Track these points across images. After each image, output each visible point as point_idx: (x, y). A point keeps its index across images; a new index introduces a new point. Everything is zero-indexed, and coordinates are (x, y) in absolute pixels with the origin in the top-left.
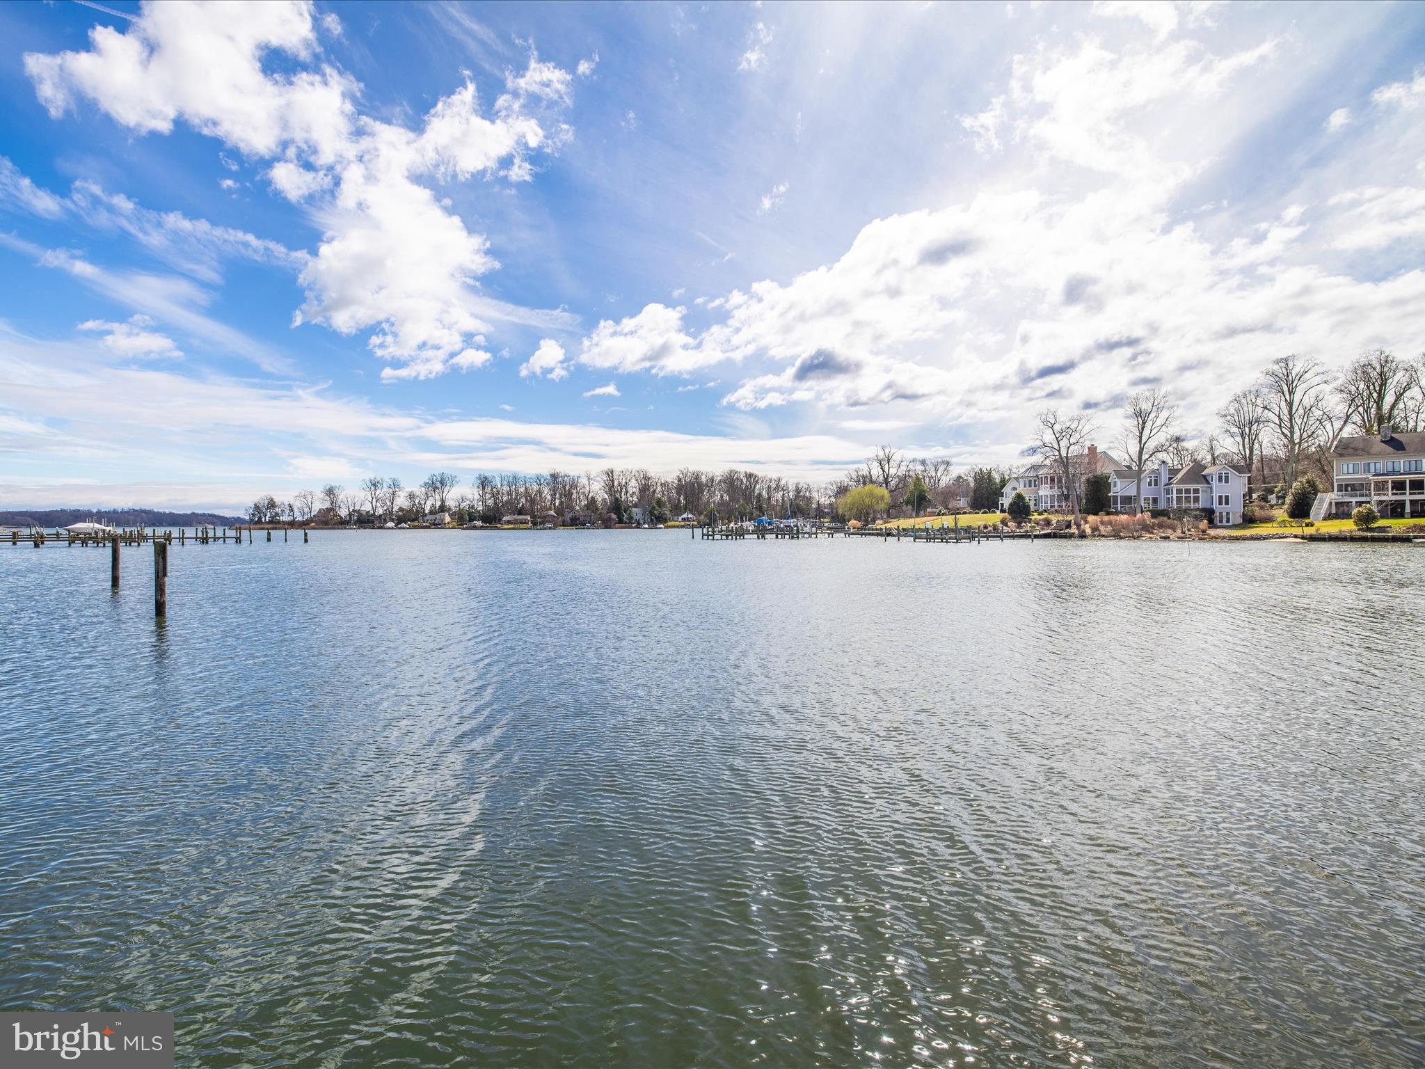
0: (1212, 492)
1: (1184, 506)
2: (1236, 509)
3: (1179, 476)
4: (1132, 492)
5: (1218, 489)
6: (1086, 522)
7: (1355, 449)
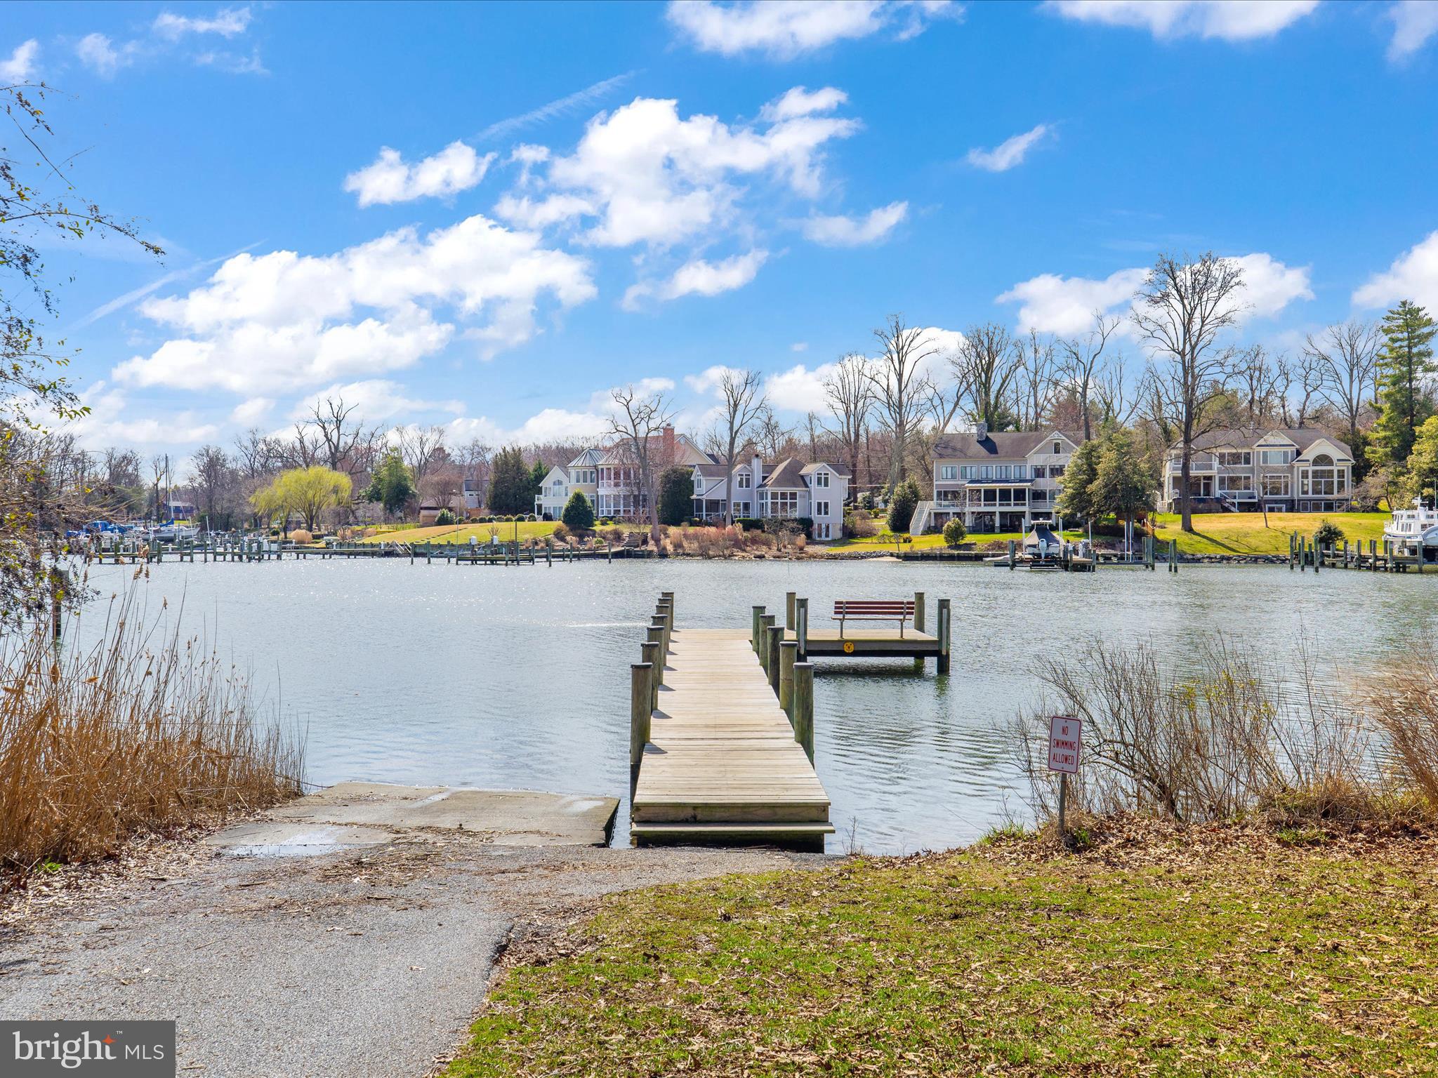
0: (810, 498)
1: (779, 515)
2: (835, 519)
3: (775, 474)
4: (720, 494)
6: (667, 536)
7: (954, 449)
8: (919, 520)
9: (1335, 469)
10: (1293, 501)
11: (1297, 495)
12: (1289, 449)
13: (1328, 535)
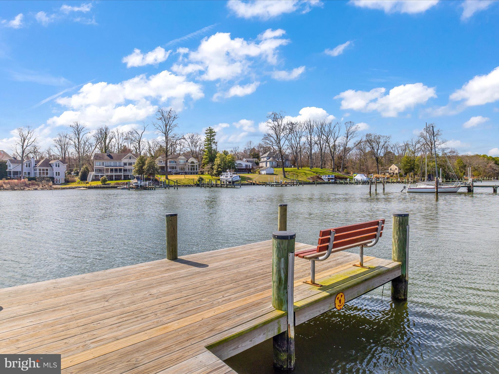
0: (53, 170)
1: (42, 176)
4: (19, 170)
5: (56, 169)
7: (100, 157)
8: (90, 177)
9: (195, 165)
11: (187, 171)
12: (185, 160)
13: (201, 179)
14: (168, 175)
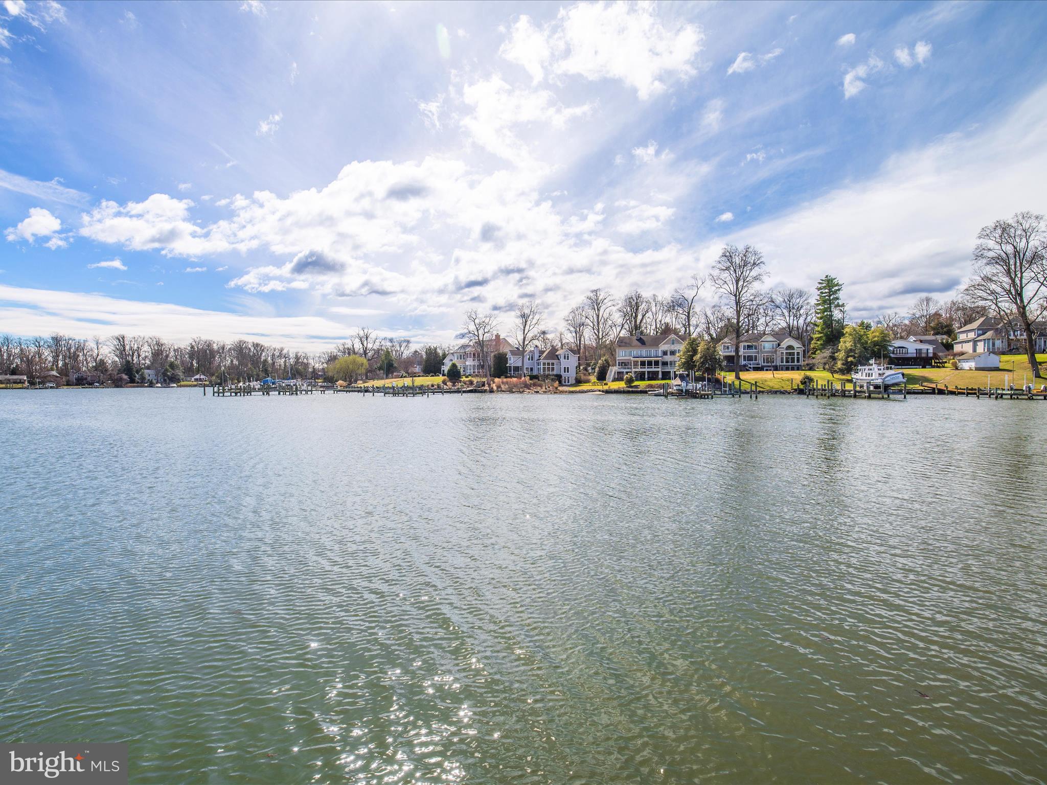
0: (560, 365)
1: (547, 373)
2: (572, 375)
3: (544, 355)
4: (520, 364)
5: (564, 363)
6: (494, 382)
7: (626, 343)
8: (610, 375)
9: (796, 352)
10: (776, 366)
11: (779, 363)
12: (775, 343)
13: (807, 380)
14: (741, 371)
